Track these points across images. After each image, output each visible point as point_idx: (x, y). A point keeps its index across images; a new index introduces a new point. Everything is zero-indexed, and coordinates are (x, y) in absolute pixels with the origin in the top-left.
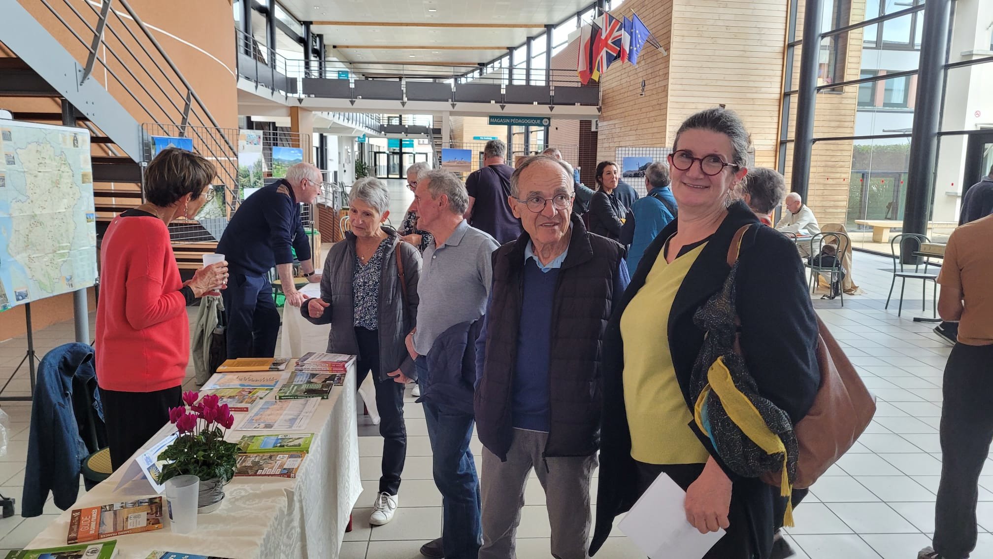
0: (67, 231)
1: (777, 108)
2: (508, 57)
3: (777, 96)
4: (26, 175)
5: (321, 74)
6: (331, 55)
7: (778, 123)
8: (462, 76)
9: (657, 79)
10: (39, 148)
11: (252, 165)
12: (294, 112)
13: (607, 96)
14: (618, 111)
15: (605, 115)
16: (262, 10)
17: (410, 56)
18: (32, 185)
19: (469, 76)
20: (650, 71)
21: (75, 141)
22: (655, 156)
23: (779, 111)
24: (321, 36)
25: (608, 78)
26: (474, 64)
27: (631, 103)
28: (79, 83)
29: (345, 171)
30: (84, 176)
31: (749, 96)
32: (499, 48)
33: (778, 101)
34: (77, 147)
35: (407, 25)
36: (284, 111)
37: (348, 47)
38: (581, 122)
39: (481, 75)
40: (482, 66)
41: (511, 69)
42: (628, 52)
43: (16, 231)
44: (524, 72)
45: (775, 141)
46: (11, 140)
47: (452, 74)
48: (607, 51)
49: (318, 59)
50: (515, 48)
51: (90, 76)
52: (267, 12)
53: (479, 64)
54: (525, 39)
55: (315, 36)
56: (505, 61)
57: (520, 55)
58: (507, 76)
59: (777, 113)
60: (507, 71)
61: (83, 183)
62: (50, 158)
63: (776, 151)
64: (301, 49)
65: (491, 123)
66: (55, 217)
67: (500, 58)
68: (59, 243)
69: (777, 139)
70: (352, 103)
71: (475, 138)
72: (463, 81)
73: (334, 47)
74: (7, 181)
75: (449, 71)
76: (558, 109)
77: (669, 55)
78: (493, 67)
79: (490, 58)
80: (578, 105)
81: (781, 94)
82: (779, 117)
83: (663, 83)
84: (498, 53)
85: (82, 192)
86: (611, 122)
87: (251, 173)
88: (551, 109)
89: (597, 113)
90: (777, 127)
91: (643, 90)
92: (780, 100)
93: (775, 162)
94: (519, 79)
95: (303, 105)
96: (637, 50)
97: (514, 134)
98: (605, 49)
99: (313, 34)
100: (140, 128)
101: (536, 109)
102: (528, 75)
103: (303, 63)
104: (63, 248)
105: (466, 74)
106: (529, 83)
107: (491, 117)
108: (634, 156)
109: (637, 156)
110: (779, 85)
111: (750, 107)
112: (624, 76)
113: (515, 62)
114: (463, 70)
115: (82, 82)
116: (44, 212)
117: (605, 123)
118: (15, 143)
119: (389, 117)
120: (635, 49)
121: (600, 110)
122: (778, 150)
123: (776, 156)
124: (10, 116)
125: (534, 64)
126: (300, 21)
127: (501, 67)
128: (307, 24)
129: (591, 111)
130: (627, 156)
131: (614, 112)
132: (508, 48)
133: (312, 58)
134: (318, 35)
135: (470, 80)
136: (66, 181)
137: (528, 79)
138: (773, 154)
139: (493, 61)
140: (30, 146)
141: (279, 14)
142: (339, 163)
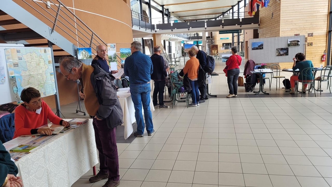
0: (43, 79)
1: (327, 18)
2: (232, 9)
3: (327, 13)
4: (27, 63)
5: (168, 22)
6: (172, 15)
7: (328, 24)
8: (218, 17)
9: (277, 12)
10: (31, 54)
11: (113, 55)
12: (154, 35)
13: (261, 20)
14: (265, 25)
15: (261, 27)
16: (146, 3)
17: (198, 12)
18: (29, 66)
19: (220, 17)
20: (274, 9)
21: (45, 51)
22: (264, 41)
23: (328, 19)
24: (168, 9)
25: (262, 13)
26: (221, 13)
27: (269, 22)
28: (50, 34)
29: (178, 53)
30: (49, 62)
31: (314, 14)
32: (228, 6)
33: (327, 15)
34: (46, 53)
35: (195, 2)
36: (151, 35)
37: (177, 12)
38: (254, 30)
39: (223, 16)
40: (223, 13)
41: (233, 13)
42: (264, 2)
43: (24, 79)
44: (237, 14)
45: (326, 31)
46: (20, 53)
47: (214, 17)
48: (257, 4)
49: (167, 17)
50: (234, 6)
51: (54, 31)
52: (148, 4)
53: (222, 13)
54: (237, 2)
55: (166, 10)
56: (231, 11)
57: (236, 8)
58: (232, 16)
59: (327, 20)
60: (231, 14)
61: (49, 64)
62: (35, 57)
63: (327, 35)
64: (161, 14)
65: (220, 33)
66: (39, 74)
67: (230, 10)
68: (40, 82)
69: (327, 30)
70: (172, 31)
71: (221, 39)
72: (218, 19)
73: (173, 12)
74: (19, 65)
75: (214, 16)
76: (243, 26)
77: (280, 2)
78: (227, 13)
79: (226, 10)
80: (252, 24)
81: (328, 12)
82: (328, 21)
83: (278, 13)
84: (229, 8)
85: (49, 66)
86: (263, 29)
87: (112, 57)
88: (241, 26)
89: (258, 26)
90: (327, 25)
91: (272, 16)
92: (328, 15)
93: (327, 39)
94: (236, 17)
95: (157, 33)
96: (267, 2)
97: (234, 36)
98: (256, 3)
99: (165, 9)
100: (73, 46)
101: (237, 27)
102: (238, 15)
103: (162, 19)
104: (42, 84)
105: (219, 16)
106: (239, 17)
107: (220, 31)
108: (256, 42)
109: (257, 42)
110: (327, 9)
111: (315, 19)
112: (266, 12)
113: (234, 11)
114: (218, 15)
115: (51, 33)
116: (35, 73)
117: (261, 30)
118: (22, 53)
119: (194, 34)
120: (266, 1)
121: (259, 25)
122: (328, 34)
123: (327, 37)
124: (24, 46)
125: (240, 11)
126: (160, 5)
127: (230, 13)
128: (163, 6)
129: (256, 26)
130: (253, 42)
131: (264, 25)
132: (232, 6)
133: (165, 16)
134: (167, 9)
135: (220, 19)
136: (42, 64)
137: (233, 17)
138: (325, 36)
139: (227, 11)
140: (27, 54)
141: (152, 3)
142: (176, 50)
